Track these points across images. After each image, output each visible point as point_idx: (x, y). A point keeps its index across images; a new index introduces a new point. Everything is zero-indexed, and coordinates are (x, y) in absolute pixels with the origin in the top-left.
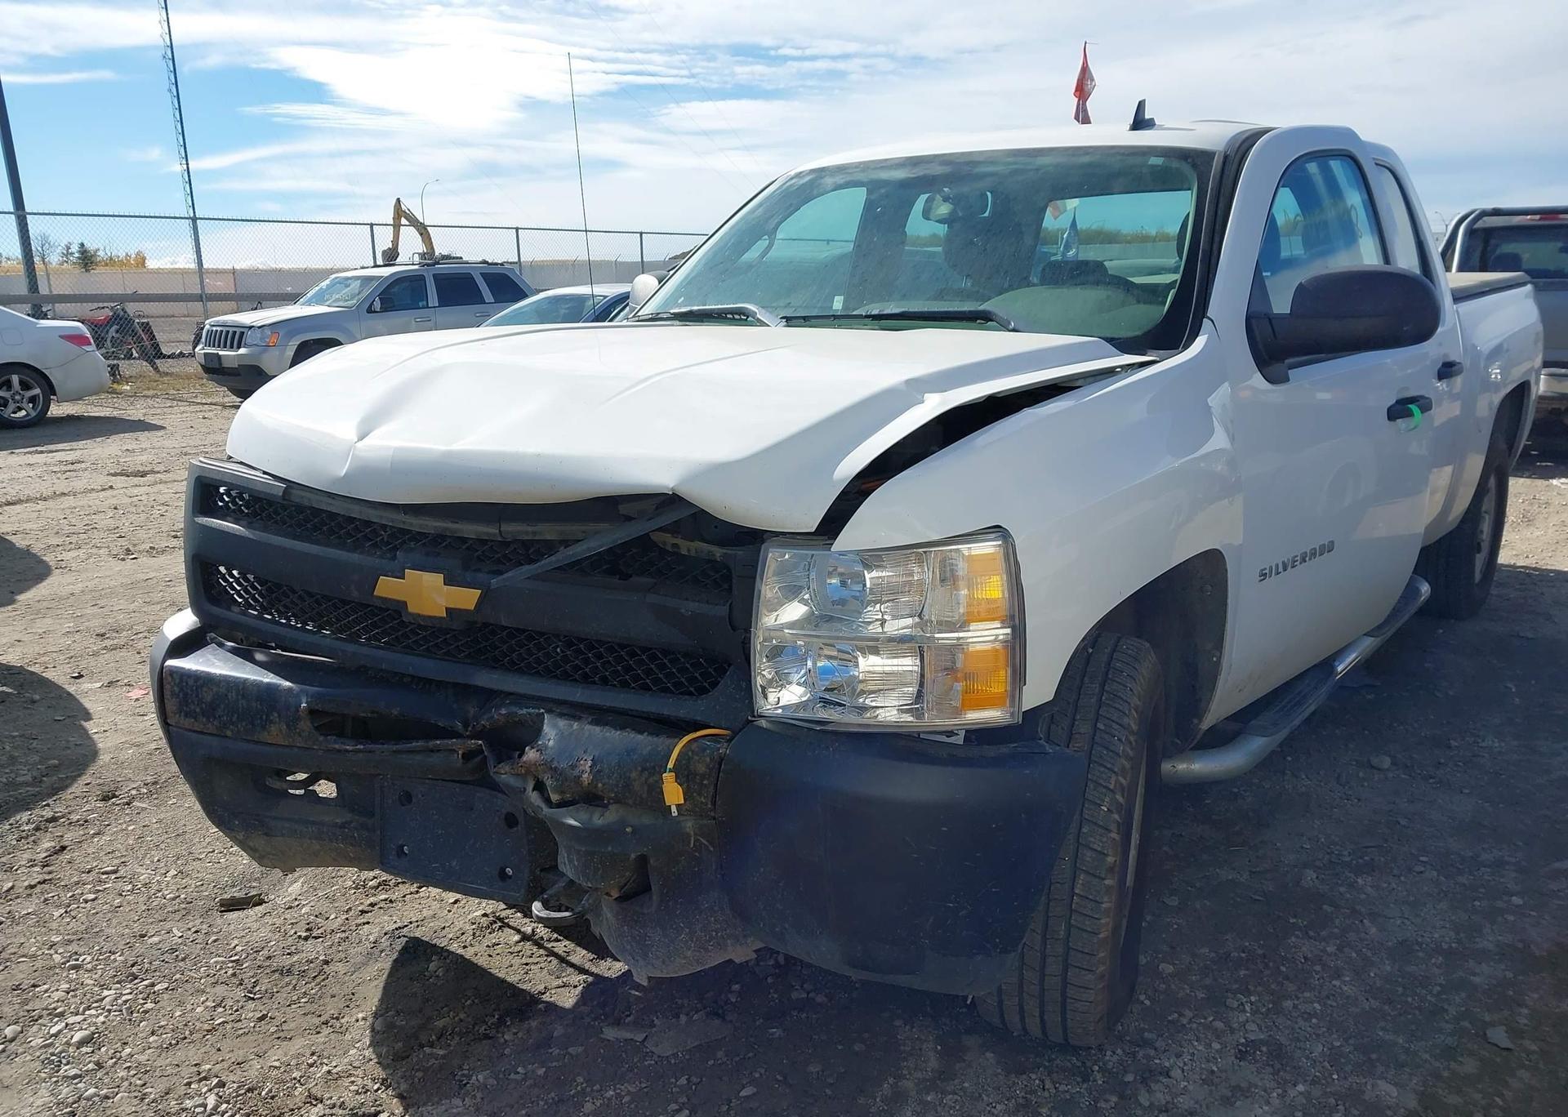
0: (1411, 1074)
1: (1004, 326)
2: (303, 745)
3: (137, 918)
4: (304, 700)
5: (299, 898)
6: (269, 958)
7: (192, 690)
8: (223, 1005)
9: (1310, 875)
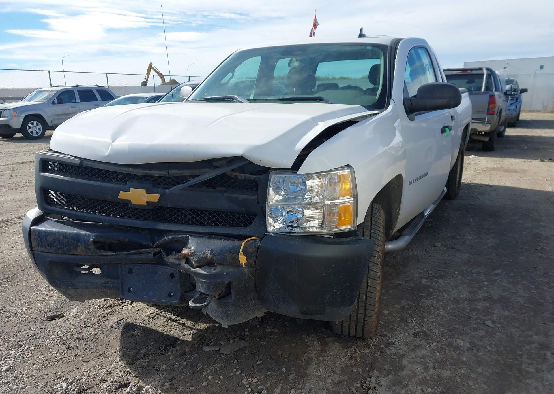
0: (465, 337)
1: (327, 102)
2: (91, 254)
3: (15, 325)
4: (91, 238)
5: (78, 313)
6: (72, 335)
7: (44, 237)
8: (59, 352)
9: (424, 280)
